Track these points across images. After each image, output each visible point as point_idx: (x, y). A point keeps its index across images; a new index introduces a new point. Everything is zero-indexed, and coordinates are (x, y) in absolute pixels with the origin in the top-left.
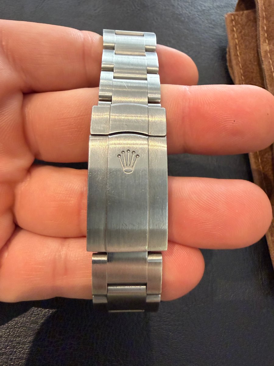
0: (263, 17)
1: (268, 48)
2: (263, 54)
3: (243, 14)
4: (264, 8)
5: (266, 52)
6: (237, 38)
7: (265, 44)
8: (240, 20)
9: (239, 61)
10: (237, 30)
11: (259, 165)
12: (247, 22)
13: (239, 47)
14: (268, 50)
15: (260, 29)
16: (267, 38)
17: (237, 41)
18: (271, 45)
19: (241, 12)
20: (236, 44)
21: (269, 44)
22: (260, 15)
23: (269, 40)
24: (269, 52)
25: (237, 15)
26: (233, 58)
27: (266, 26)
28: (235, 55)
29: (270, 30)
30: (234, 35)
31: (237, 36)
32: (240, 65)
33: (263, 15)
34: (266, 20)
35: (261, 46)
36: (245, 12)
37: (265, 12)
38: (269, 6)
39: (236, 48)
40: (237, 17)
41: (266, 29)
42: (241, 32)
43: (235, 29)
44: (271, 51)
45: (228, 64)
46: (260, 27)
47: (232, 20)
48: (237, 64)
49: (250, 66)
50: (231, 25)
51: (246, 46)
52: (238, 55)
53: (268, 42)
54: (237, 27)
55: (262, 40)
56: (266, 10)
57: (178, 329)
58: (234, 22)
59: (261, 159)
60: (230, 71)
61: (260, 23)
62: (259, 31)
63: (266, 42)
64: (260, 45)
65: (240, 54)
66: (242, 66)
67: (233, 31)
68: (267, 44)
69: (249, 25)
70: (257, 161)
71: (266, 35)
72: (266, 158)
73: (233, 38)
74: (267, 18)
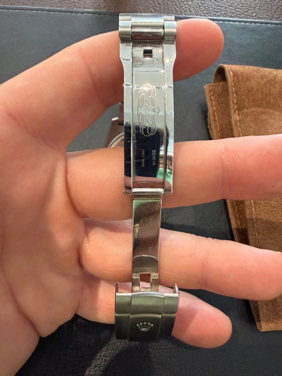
0: (233, 92)
1: (238, 118)
2: (233, 123)
3: (219, 85)
4: (233, 84)
5: (236, 121)
6: (215, 106)
7: (235, 115)
8: (217, 90)
9: (217, 125)
10: (215, 98)
11: (236, 214)
12: (223, 92)
13: (217, 113)
14: (238, 119)
15: (231, 102)
16: (237, 109)
17: (215, 108)
18: (241, 115)
19: (218, 84)
20: (214, 111)
21: (239, 114)
22: (230, 91)
23: (238, 111)
24: (239, 121)
25: (214, 86)
26: (212, 123)
27: (236, 99)
28: (213, 120)
29: (239, 102)
30: (212, 103)
31: (215, 104)
32: (218, 128)
33: (233, 90)
34: (235, 94)
35: (232, 117)
36: (221, 83)
37: (234, 88)
38: (238, 82)
39: (215, 114)
40: (214, 88)
41: (236, 102)
42: (218, 100)
43: (213, 98)
44: (240, 121)
45: (209, 127)
46: (231, 101)
47: (210, 91)
48: (216, 128)
49: (226, 129)
50: (210, 95)
51: (222, 113)
52: (216, 120)
53: (238, 113)
54: (215, 97)
55: (232, 111)
56: (235, 86)
57: (174, 355)
58: (212, 92)
59: (237, 209)
60: (210, 133)
61: (231, 98)
62: (230, 104)
63: (236, 113)
64: (231, 115)
65: (218, 120)
66: (220, 130)
67: (212, 99)
68: (237, 115)
69: (224, 94)
70: (234, 211)
71: (236, 107)
72: (241, 208)
73: (212, 106)
74: (236, 93)
